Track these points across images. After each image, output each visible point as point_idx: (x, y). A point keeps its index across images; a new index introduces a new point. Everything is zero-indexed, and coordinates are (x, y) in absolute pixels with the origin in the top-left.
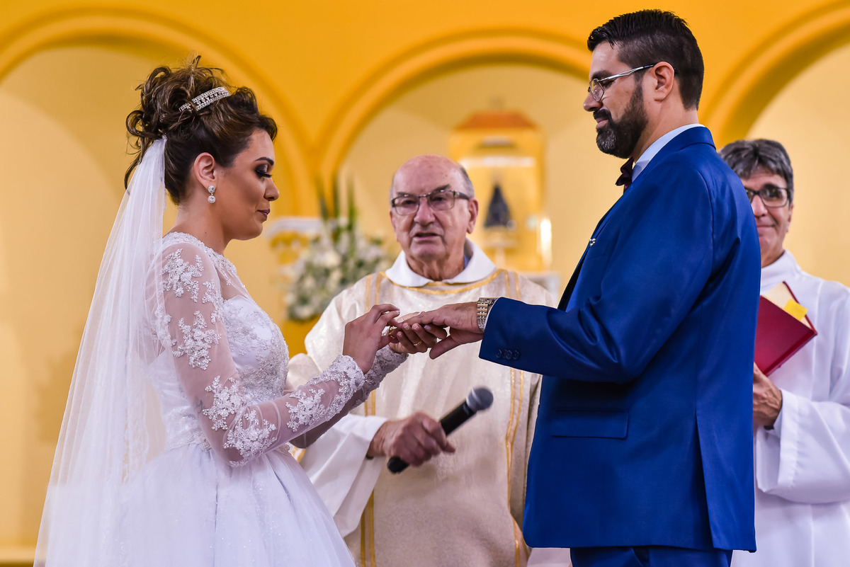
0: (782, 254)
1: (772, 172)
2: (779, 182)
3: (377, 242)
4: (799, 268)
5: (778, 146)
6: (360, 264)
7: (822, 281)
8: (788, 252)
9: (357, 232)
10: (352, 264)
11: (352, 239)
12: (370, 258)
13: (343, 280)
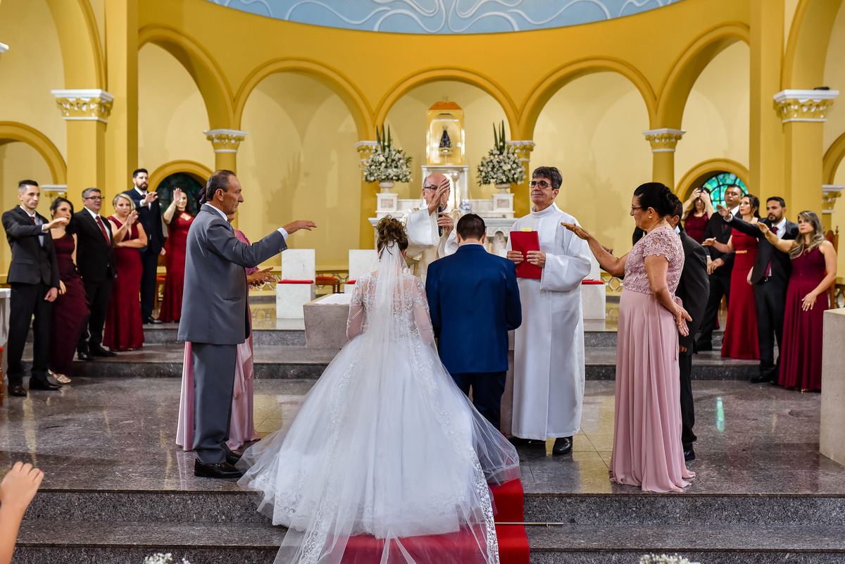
3: (399, 152)
6: (393, 160)
9: (392, 148)
10: (389, 160)
11: (390, 151)
12: (396, 158)
13: (386, 167)
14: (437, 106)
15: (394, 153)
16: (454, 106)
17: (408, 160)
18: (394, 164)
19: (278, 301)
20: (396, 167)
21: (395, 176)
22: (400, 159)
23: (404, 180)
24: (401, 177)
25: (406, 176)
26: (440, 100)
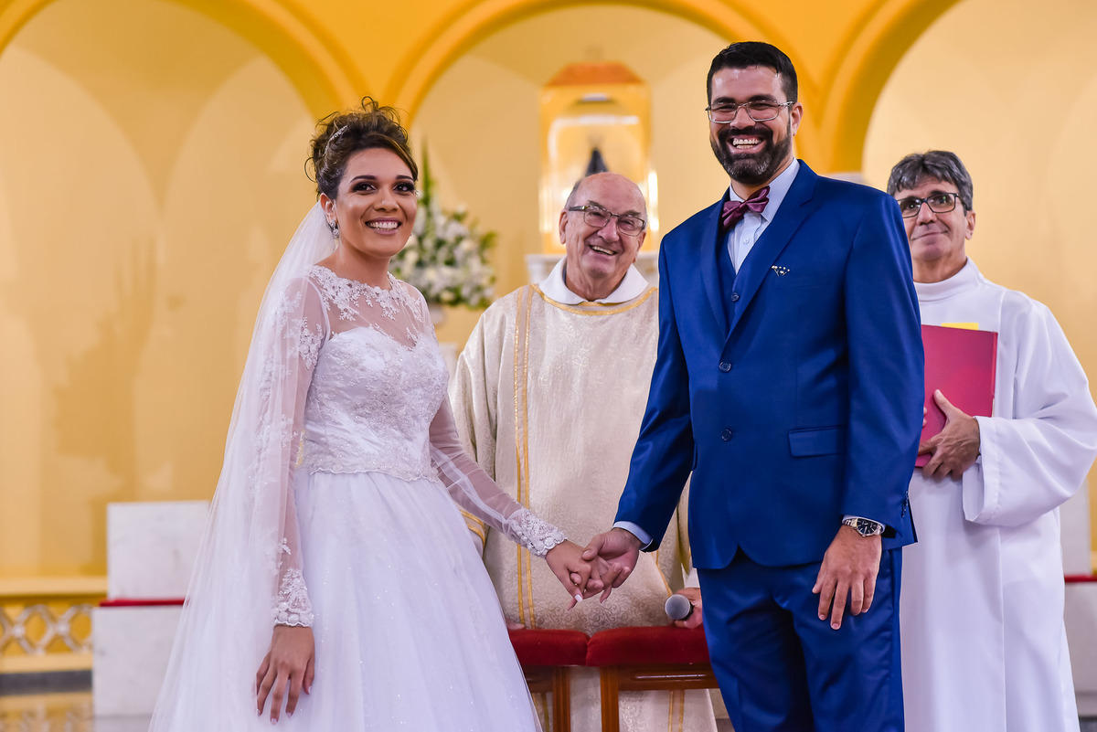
0: (965, 263)
1: (939, 180)
2: (950, 189)
3: (458, 218)
4: (981, 275)
5: (952, 157)
6: (440, 244)
7: (1005, 290)
8: (970, 260)
9: (436, 205)
10: (429, 243)
11: (429, 215)
12: (450, 236)
13: (420, 264)
14: (570, 77)
15: (441, 220)
16: (621, 75)
17: (486, 242)
18: (442, 254)
19: (98, 681)
20: (451, 263)
21: (449, 289)
22: (459, 239)
23: (475, 300)
24: (465, 292)
25: (479, 289)
26: (577, 57)
